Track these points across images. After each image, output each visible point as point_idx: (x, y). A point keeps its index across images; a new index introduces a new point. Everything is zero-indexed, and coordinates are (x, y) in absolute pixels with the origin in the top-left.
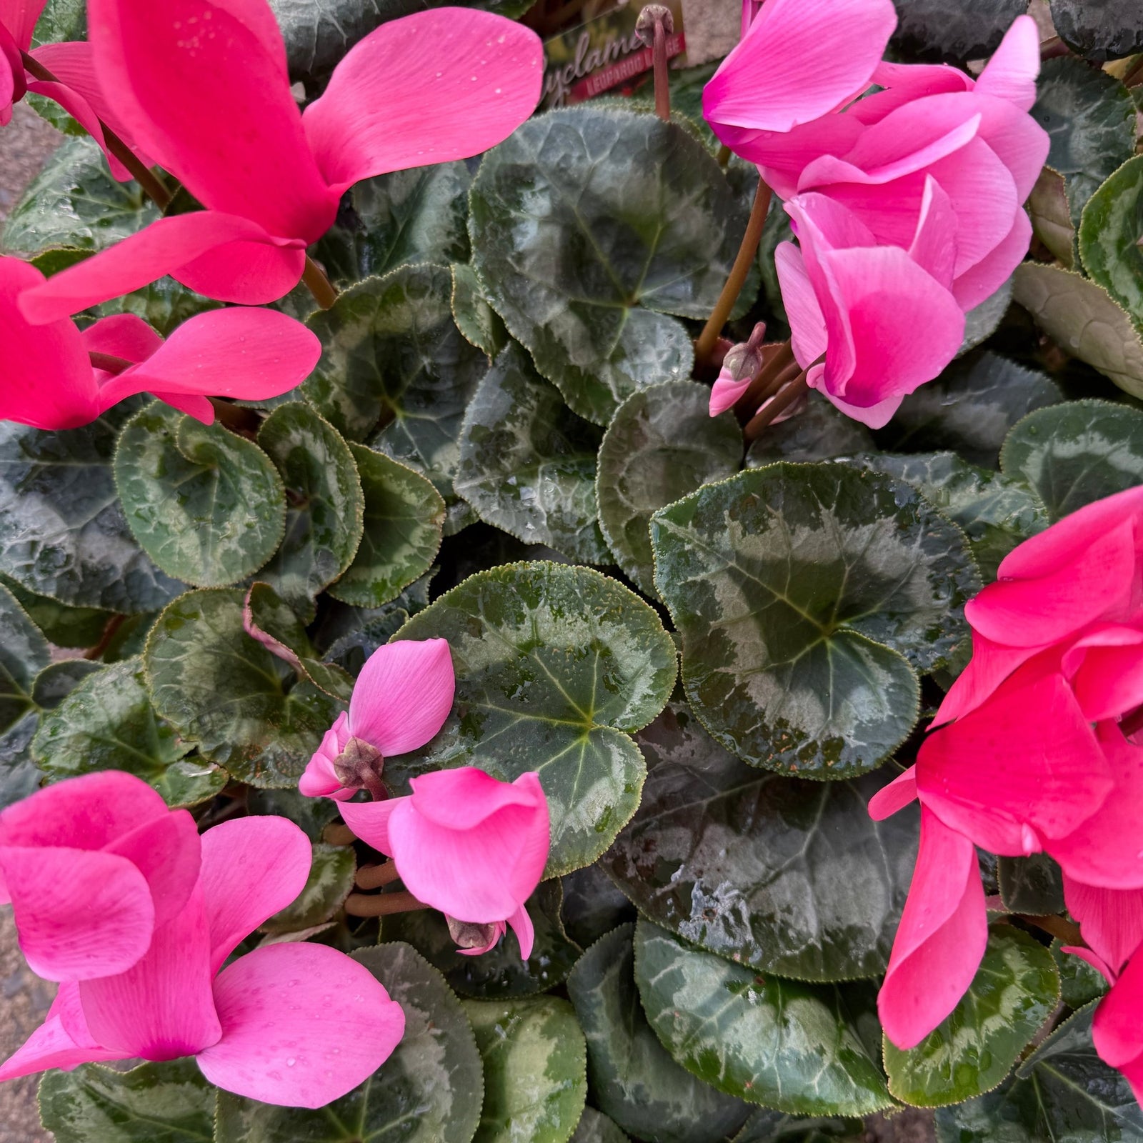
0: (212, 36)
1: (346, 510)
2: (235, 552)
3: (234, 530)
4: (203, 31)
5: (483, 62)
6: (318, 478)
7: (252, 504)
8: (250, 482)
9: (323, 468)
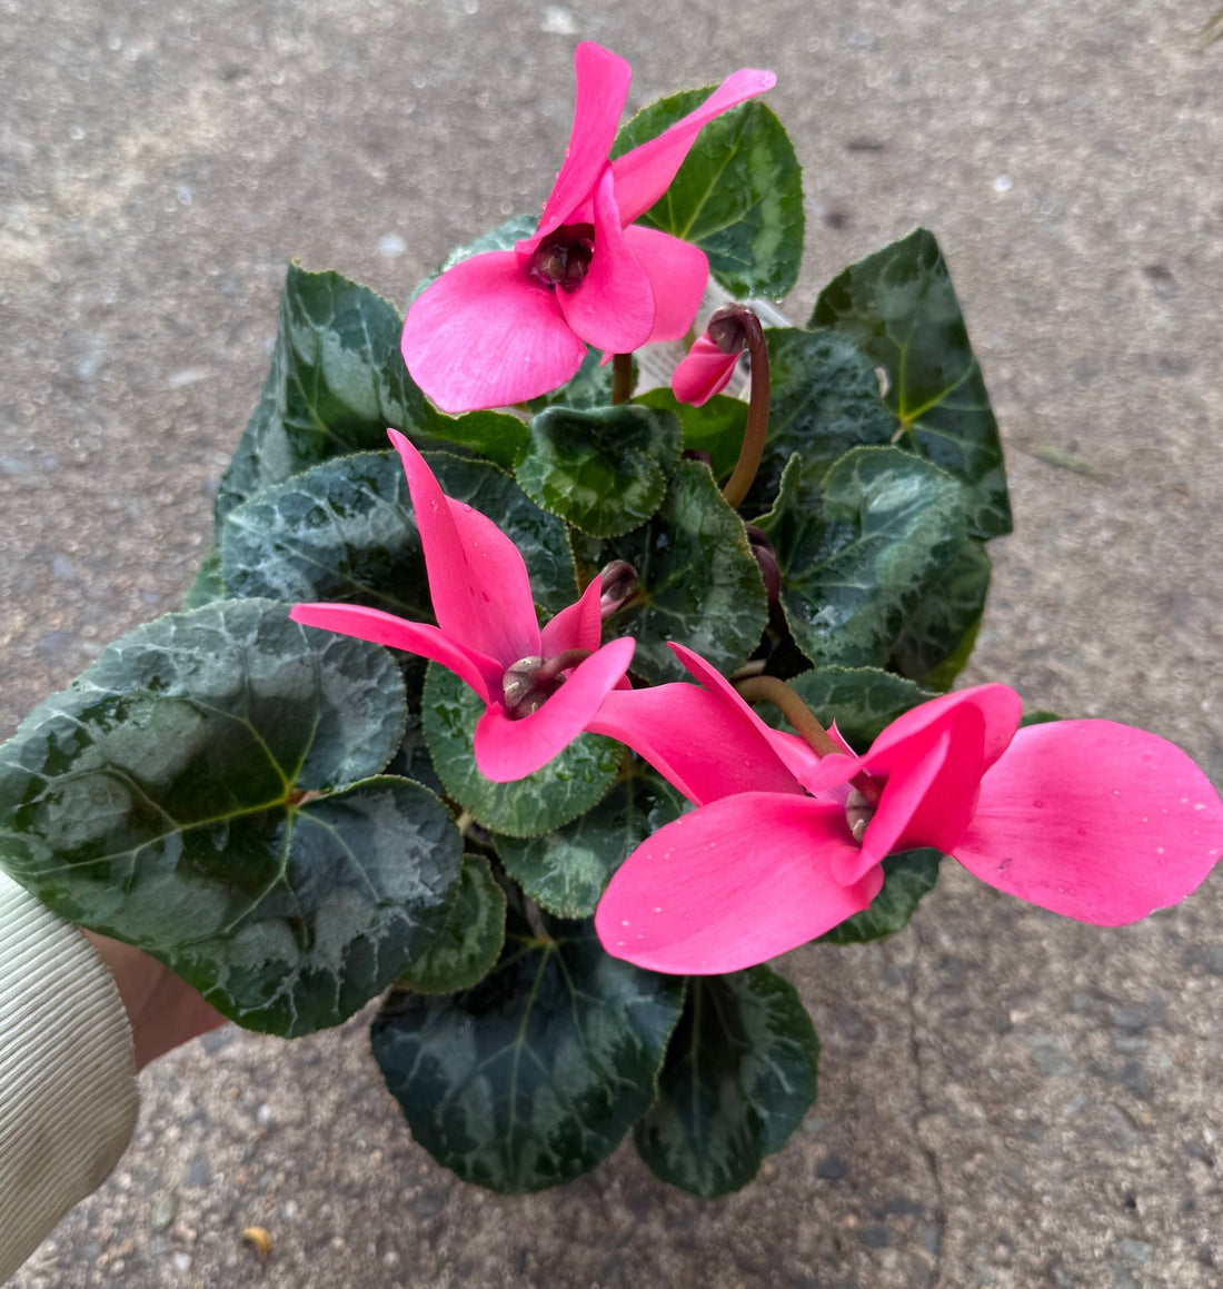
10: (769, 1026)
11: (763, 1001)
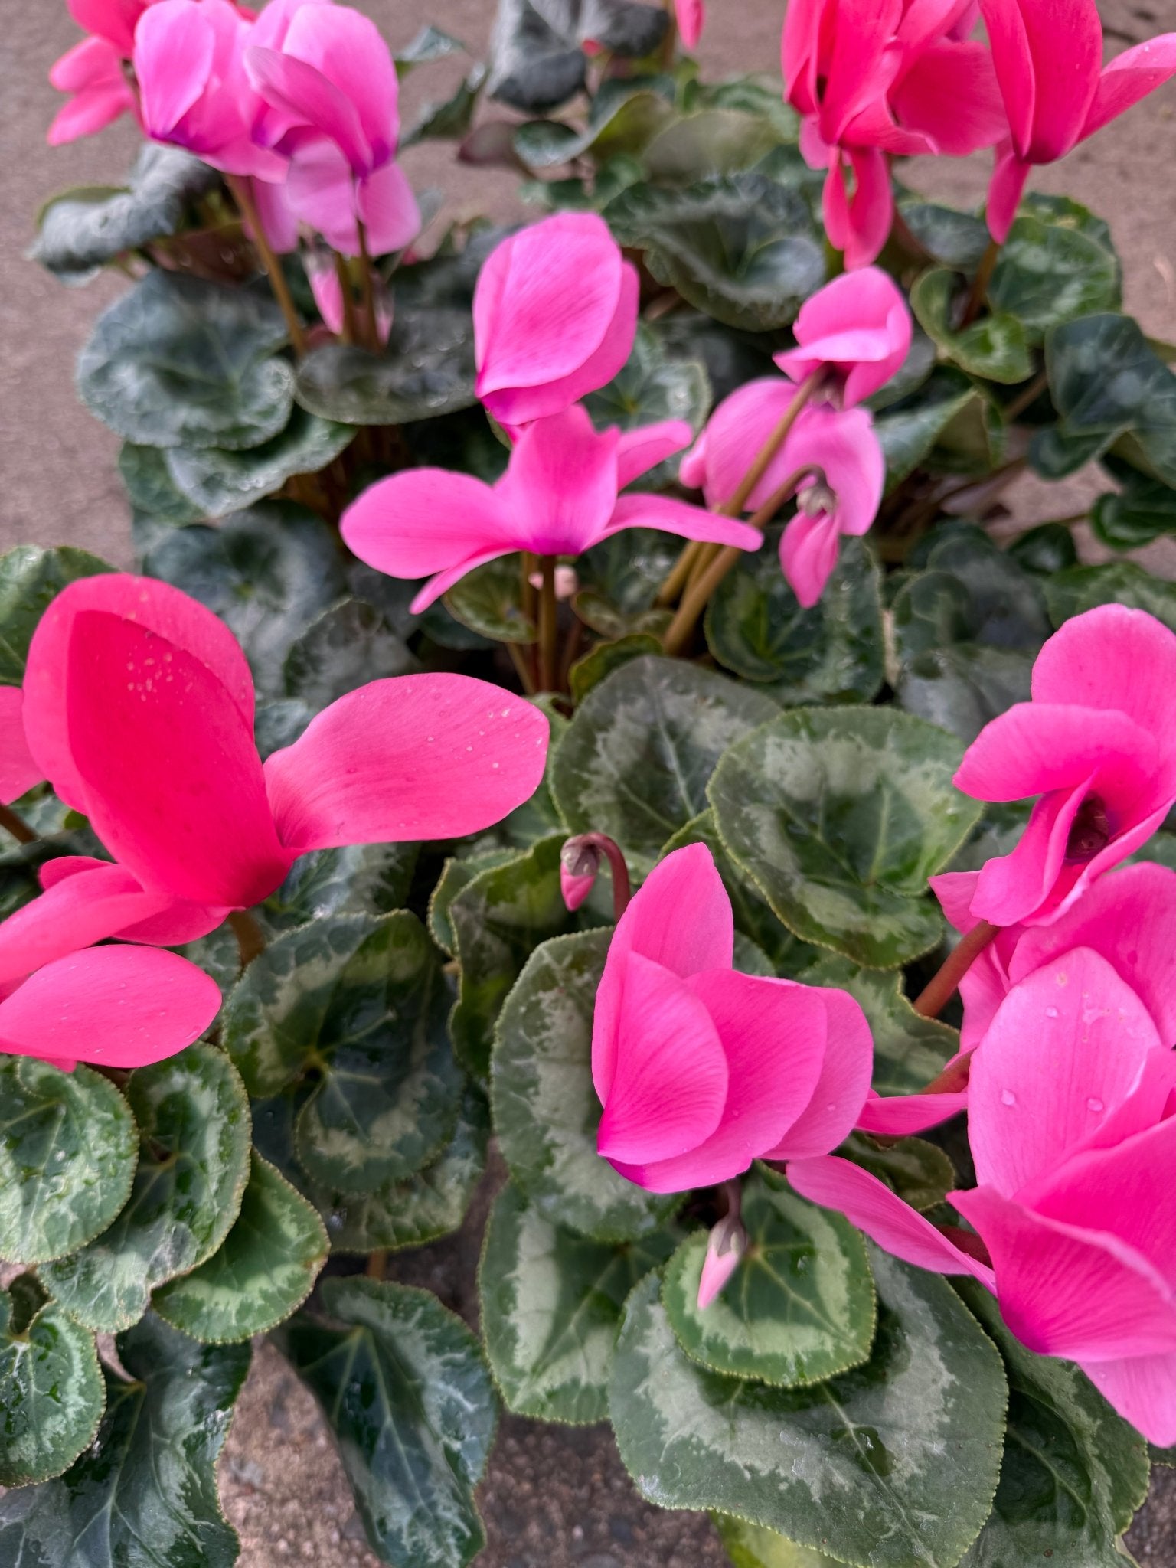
0: (170, 679)
1: (222, 1181)
2: (64, 1217)
3: (69, 1188)
4: (158, 675)
5: (482, 733)
6: (193, 1134)
7: (97, 1154)
8: (98, 1127)
9: (205, 1123)
10: (429, 1350)
11: (411, 1325)
